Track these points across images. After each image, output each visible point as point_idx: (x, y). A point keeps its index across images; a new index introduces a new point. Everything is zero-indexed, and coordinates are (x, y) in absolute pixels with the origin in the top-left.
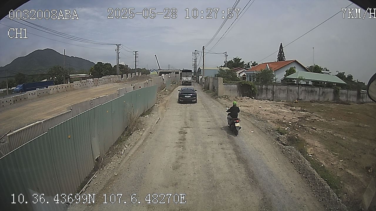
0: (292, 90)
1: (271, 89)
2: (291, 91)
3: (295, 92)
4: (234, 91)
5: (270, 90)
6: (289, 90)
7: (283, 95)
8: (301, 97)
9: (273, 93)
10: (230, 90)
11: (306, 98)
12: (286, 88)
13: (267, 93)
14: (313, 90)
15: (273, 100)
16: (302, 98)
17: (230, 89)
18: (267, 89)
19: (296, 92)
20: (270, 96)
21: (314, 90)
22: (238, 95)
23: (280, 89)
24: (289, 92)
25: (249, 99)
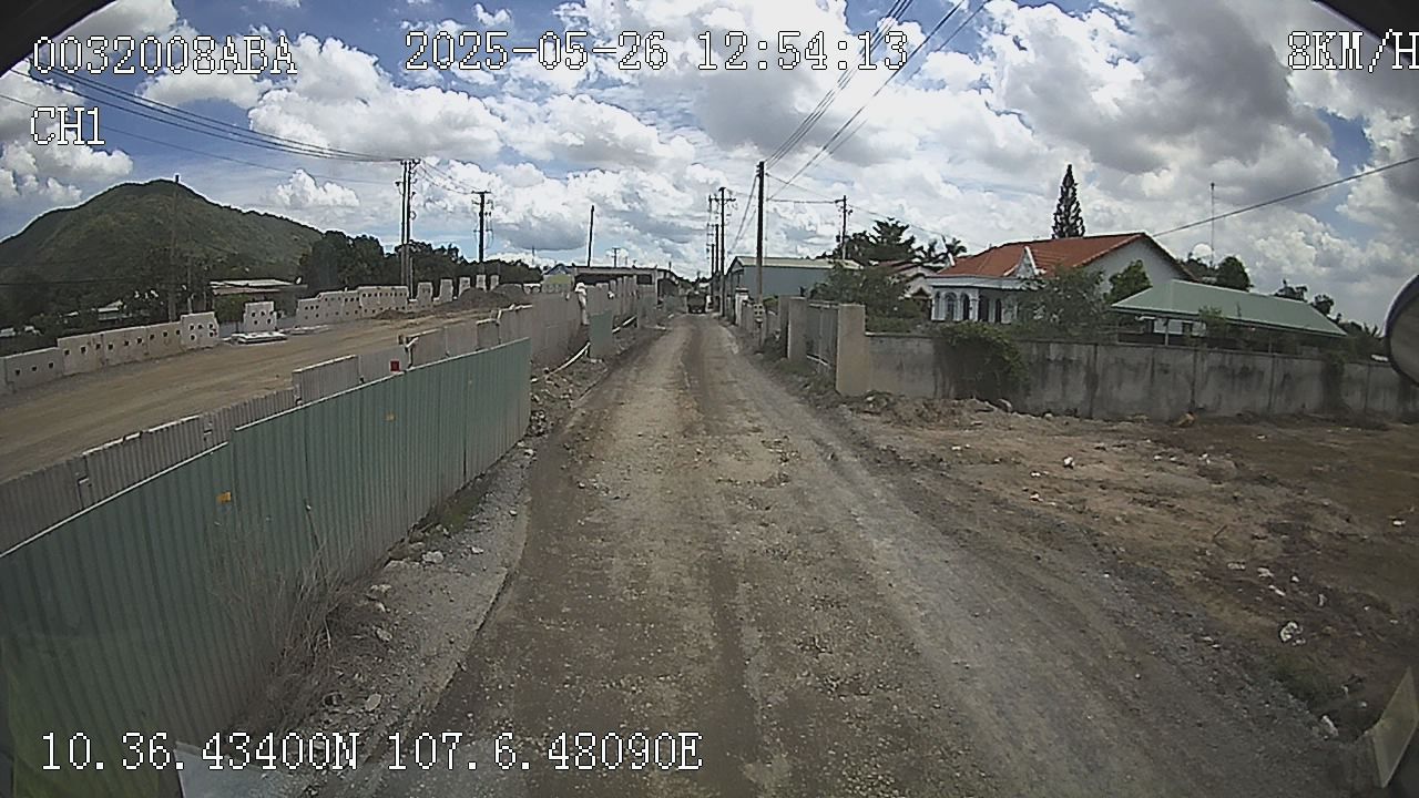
0: (1168, 365)
1: (1085, 362)
2: (1166, 372)
3: (1181, 378)
4: (917, 371)
5: (1077, 366)
6: (1157, 367)
7: (1129, 392)
8: (1205, 399)
9: (1092, 381)
10: (900, 367)
11: (1224, 402)
12: (1147, 359)
13: (1065, 384)
14: (1250, 367)
15: (1091, 413)
16: (1209, 403)
17: (898, 363)
18: (1065, 363)
19: (1187, 377)
20: (1078, 397)
21: (1254, 368)
22: (935, 393)
23: (1123, 360)
24: (1156, 373)
25: (992, 410)
